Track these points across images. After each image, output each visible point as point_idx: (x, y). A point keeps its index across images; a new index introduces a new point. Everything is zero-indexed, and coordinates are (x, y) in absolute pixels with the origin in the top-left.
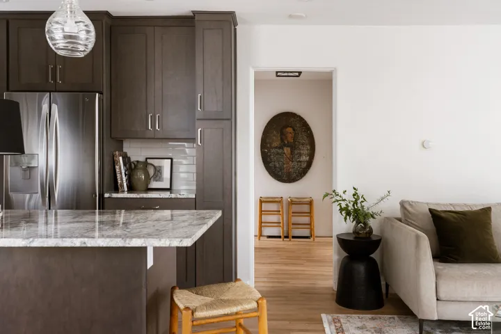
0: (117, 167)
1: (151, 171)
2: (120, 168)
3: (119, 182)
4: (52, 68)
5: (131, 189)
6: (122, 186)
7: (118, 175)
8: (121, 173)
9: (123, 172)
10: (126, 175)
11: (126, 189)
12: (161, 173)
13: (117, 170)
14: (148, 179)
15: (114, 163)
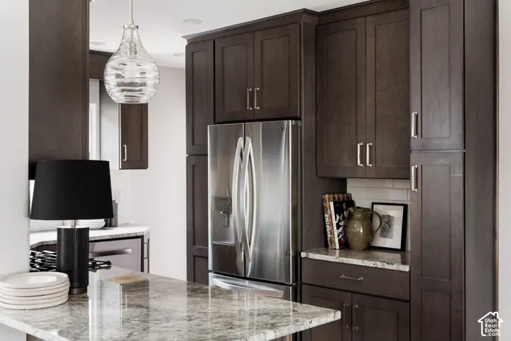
0: (326, 216)
1: (377, 222)
2: (331, 216)
3: (329, 236)
4: (250, 92)
5: (345, 246)
6: (332, 241)
7: (328, 227)
8: (331, 224)
9: (335, 223)
10: (338, 227)
11: (338, 247)
12: (390, 226)
13: (327, 220)
14: (371, 233)
15: (323, 210)
